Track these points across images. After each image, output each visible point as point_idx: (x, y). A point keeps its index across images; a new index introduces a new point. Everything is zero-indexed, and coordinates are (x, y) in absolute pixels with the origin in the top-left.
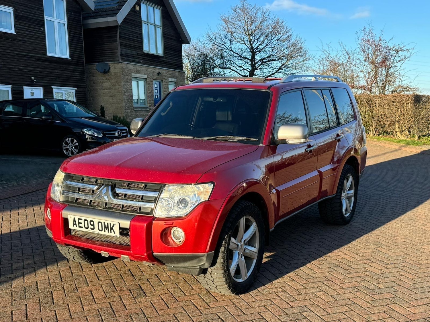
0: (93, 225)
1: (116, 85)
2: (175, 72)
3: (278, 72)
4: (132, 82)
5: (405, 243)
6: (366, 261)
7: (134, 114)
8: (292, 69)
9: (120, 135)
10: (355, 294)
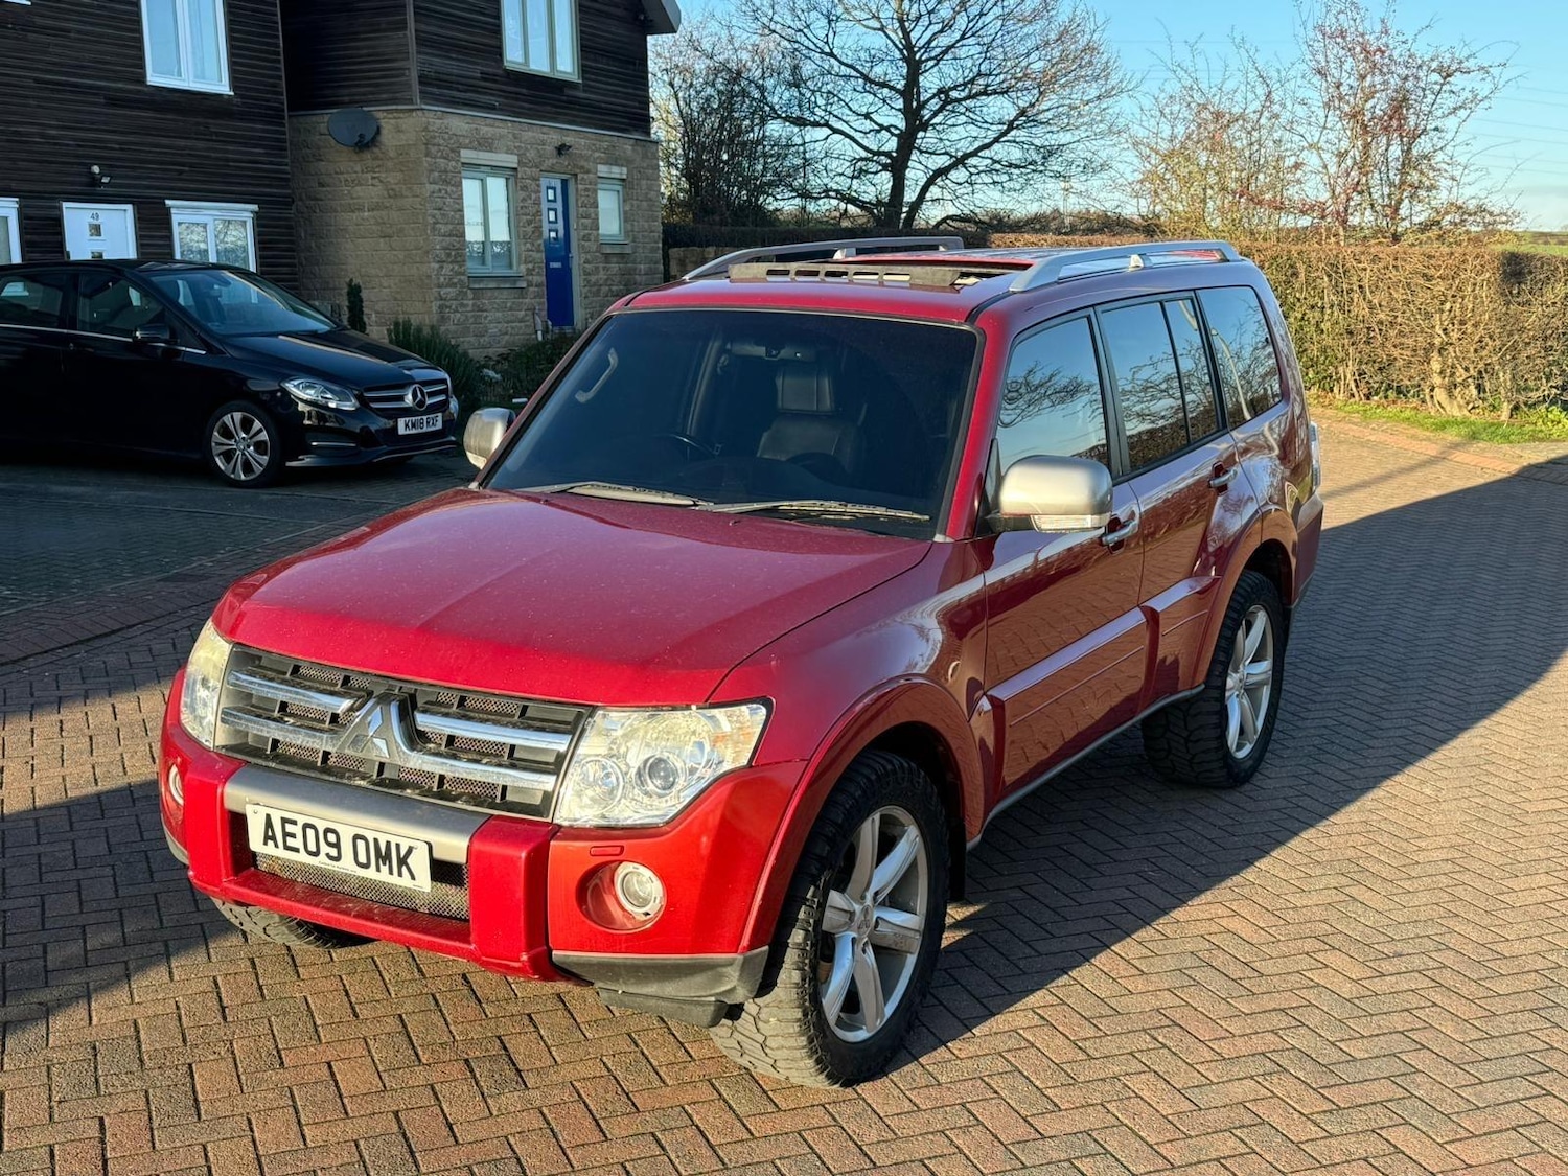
0: (337, 845)
1: (405, 193)
2: (621, 140)
3: (1004, 139)
4: (464, 181)
5: (1450, 864)
6: (1309, 945)
7: (471, 302)
8: (1055, 129)
9: (421, 404)
10: (1266, 1084)
